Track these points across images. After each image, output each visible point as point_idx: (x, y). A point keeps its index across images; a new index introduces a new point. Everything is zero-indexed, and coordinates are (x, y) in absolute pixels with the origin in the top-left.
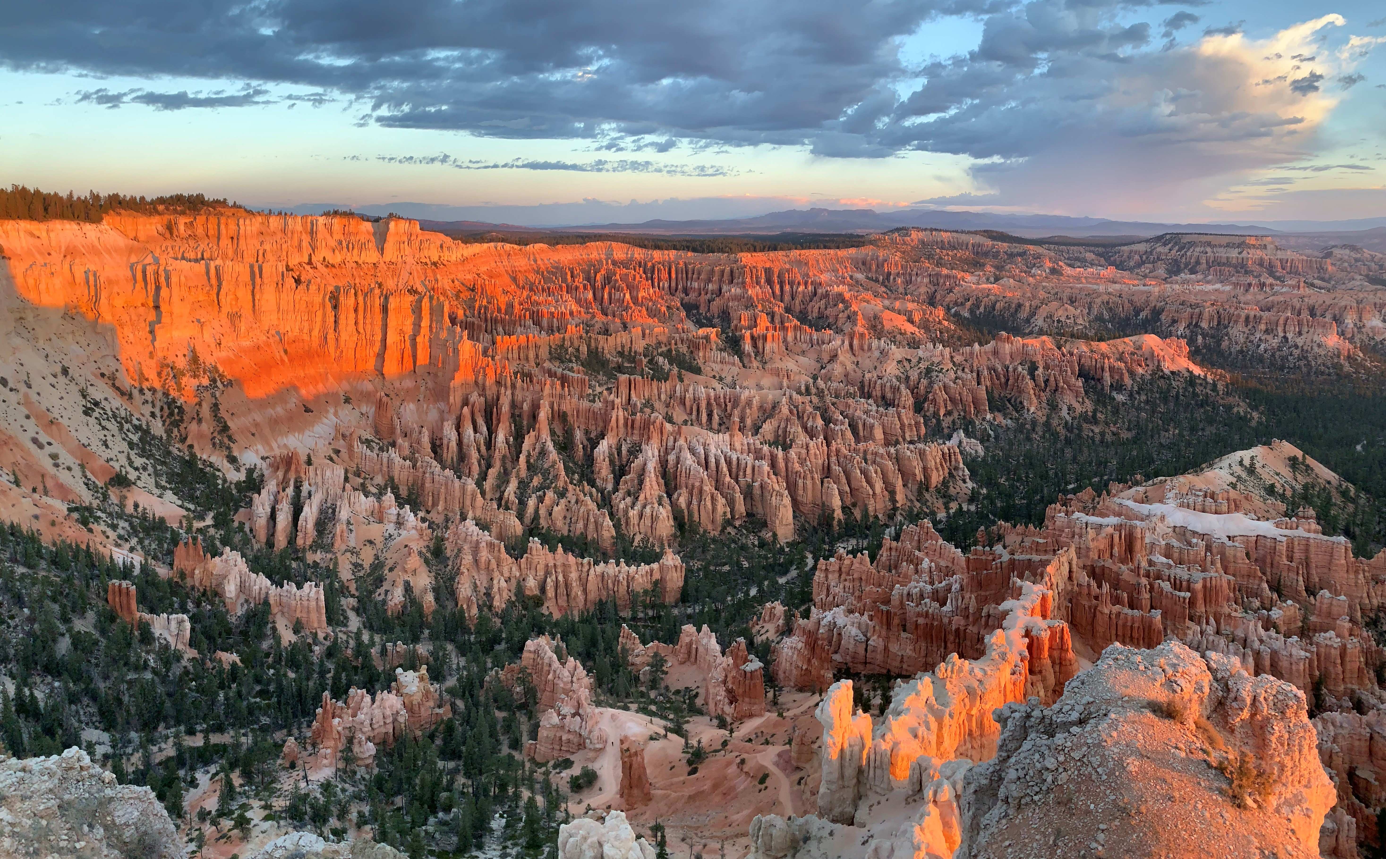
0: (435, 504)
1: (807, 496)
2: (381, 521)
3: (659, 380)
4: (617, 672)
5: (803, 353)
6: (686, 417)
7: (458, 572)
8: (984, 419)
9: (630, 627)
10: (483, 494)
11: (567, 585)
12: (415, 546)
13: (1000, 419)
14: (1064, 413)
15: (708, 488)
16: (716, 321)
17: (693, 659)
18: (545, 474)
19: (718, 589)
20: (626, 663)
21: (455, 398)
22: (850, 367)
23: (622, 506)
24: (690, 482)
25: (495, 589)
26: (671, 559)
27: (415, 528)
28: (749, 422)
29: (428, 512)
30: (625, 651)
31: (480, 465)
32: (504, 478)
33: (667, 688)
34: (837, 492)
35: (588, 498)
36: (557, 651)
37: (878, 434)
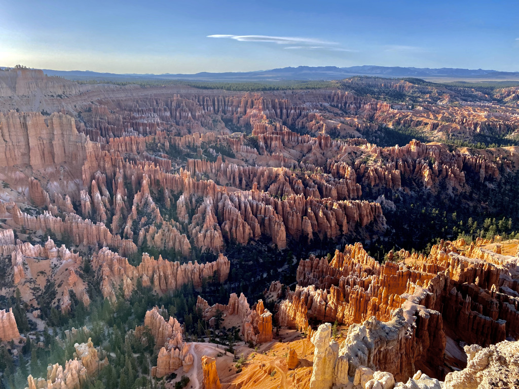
0: (81, 241)
1: (293, 226)
2: (47, 258)
3: (211, 161)
4: (196, 322)
5: (293, 147)
6: (227, 182)
7: (102, 279)
8: (398, 190)
9: (202, 297)
10: (111, 231)
11: (166, 278)
12: (72, 269)
13: (408, 191)
14: (450, 191)
15: (240, 220)
16: (243, 129)
17: (236, 312)
18: (149, 215)
19: (247, 274)
20: (201, 317)
21: (86, 176)
22: (319, 155)
23: (194, 231)
24: (231, 216)
25: (125, 286)
26: (223, 259)
27: (71, 257)
28: (262, 184)
29: (77, 246)
30: (200, 310)
31: (107, 214)
32: (124, 219)
33: (224, 328)
34: (310, 225)
35: (174, 228)
36: (162, 314)
37: (334, 193)
